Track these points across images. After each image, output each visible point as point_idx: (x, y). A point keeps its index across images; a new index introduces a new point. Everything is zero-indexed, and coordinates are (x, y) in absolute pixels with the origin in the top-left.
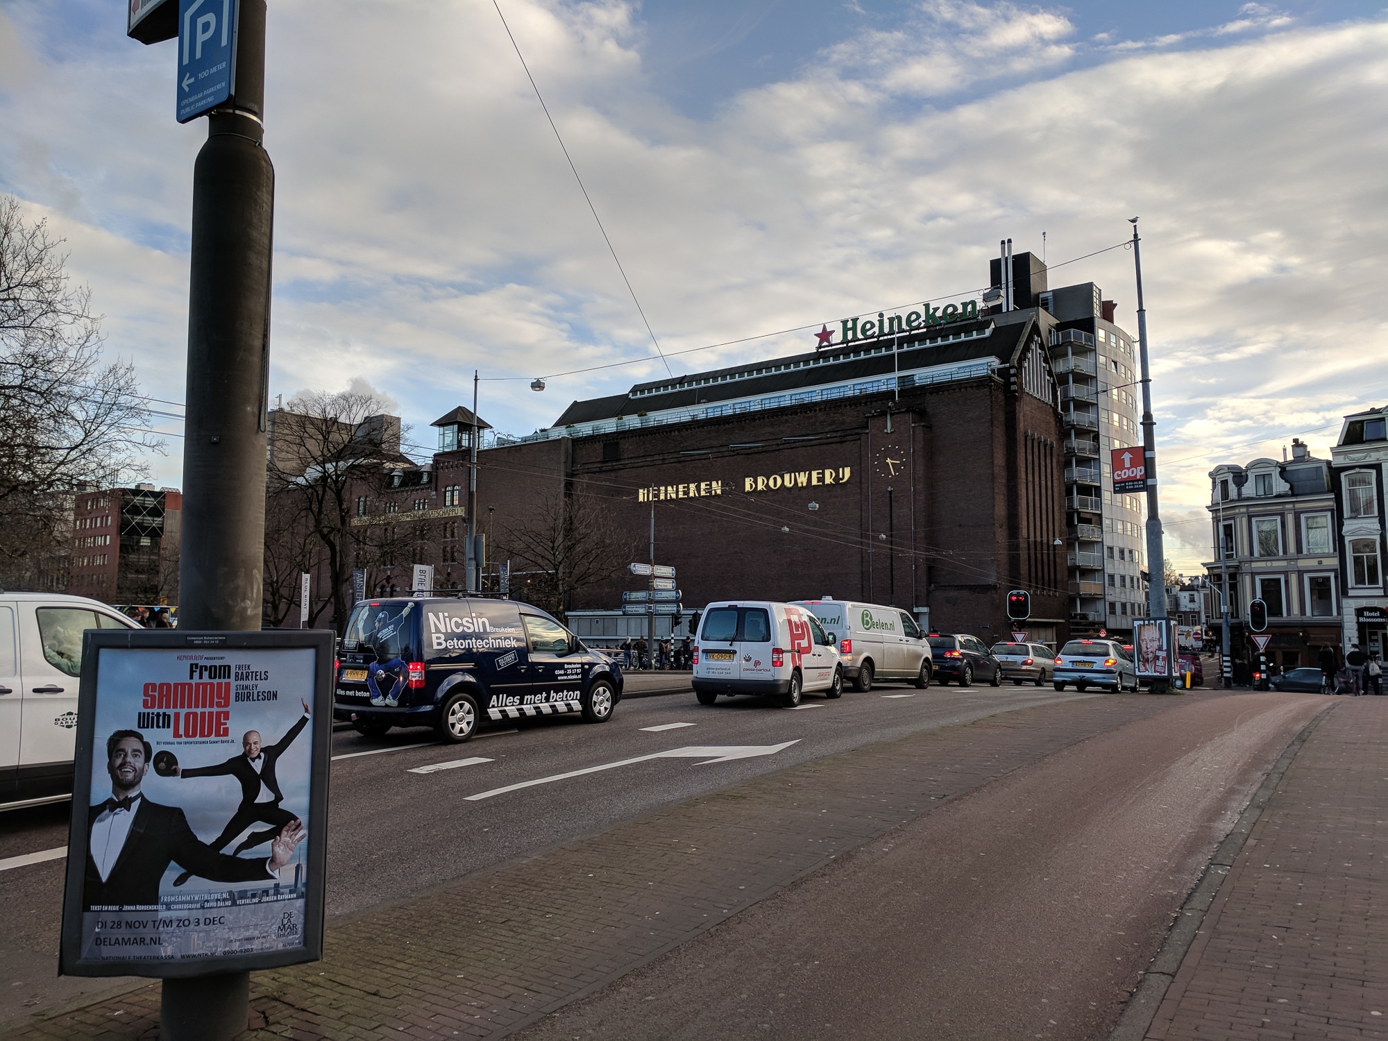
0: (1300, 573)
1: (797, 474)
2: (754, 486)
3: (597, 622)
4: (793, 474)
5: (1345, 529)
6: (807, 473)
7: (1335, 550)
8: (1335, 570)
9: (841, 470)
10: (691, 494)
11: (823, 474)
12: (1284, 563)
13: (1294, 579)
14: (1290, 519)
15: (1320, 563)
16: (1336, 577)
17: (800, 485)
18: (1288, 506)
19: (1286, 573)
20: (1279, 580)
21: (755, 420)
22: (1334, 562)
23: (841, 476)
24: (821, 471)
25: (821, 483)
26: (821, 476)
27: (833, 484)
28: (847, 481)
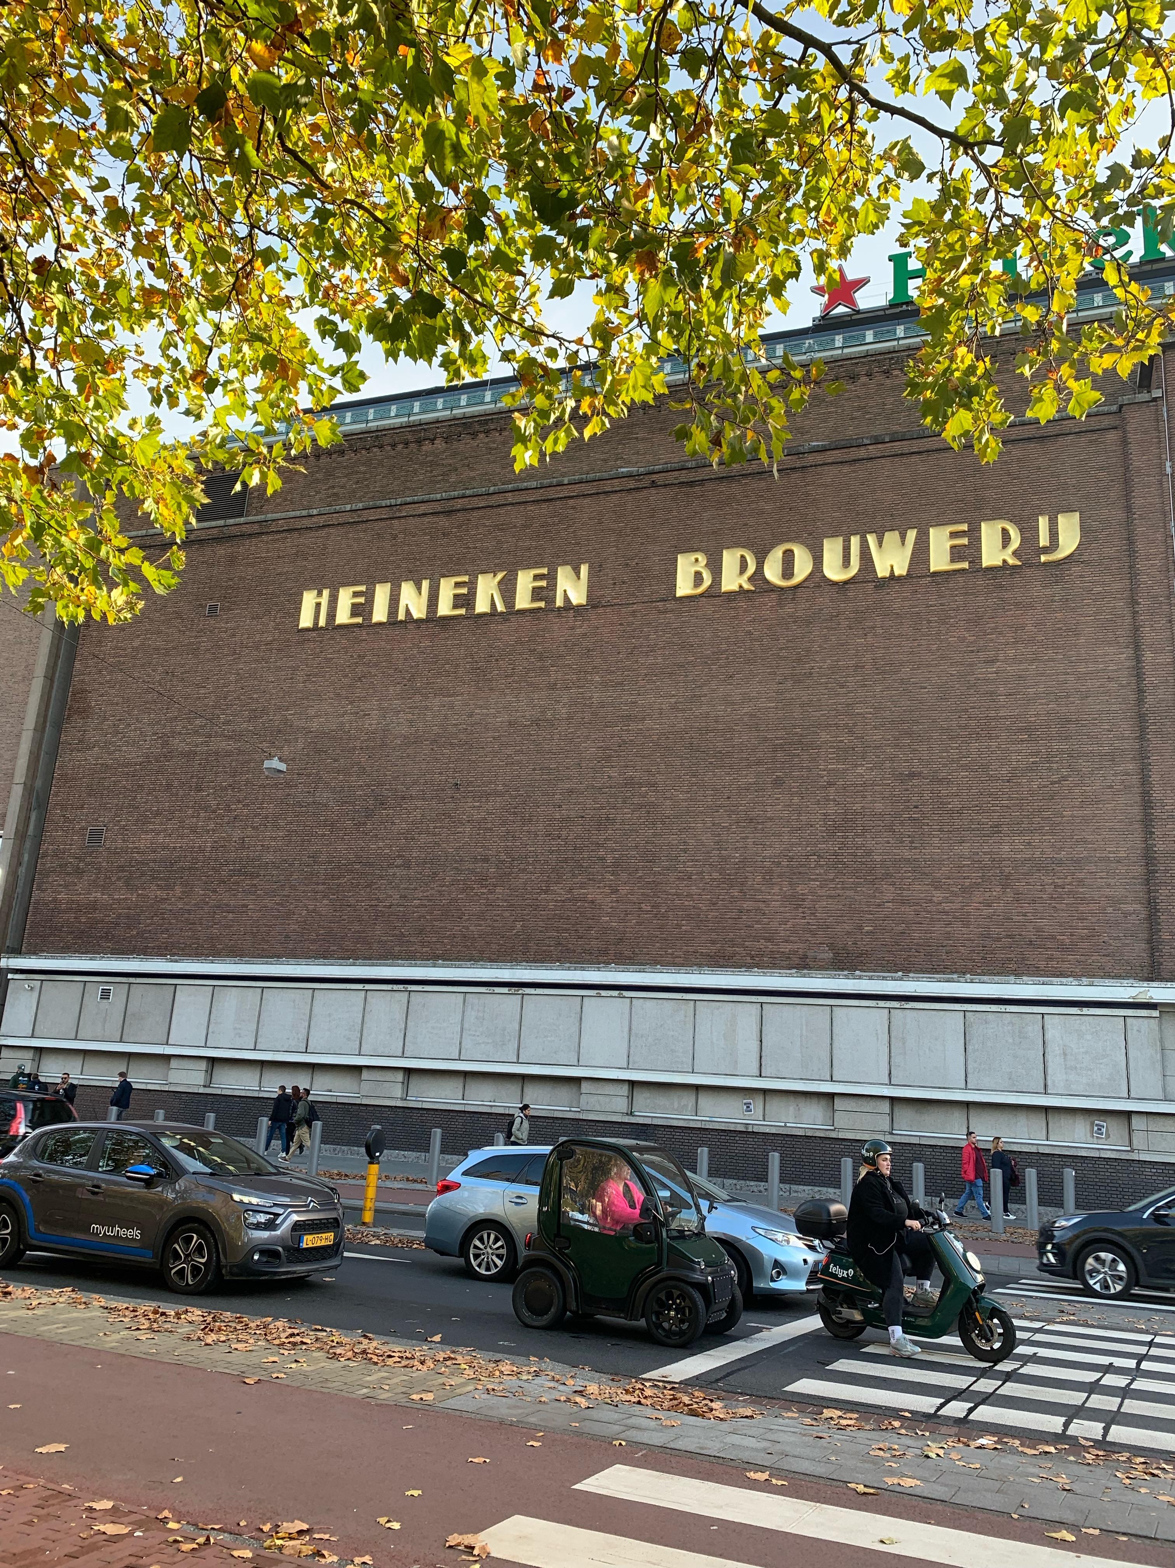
1: (871, 539)
2: (707, 581)
3: (106, 994)
4: (855, 541)
6: (912, 535)
9: (1043, 522)
10: (482, 606)
11: (974, 534)
17: (882, 572)
23: (1044, 540)
24: (965, 527)
25: (965, 565)
26: (965, 541)
27: (1014, 567)
28: (1072, 555)
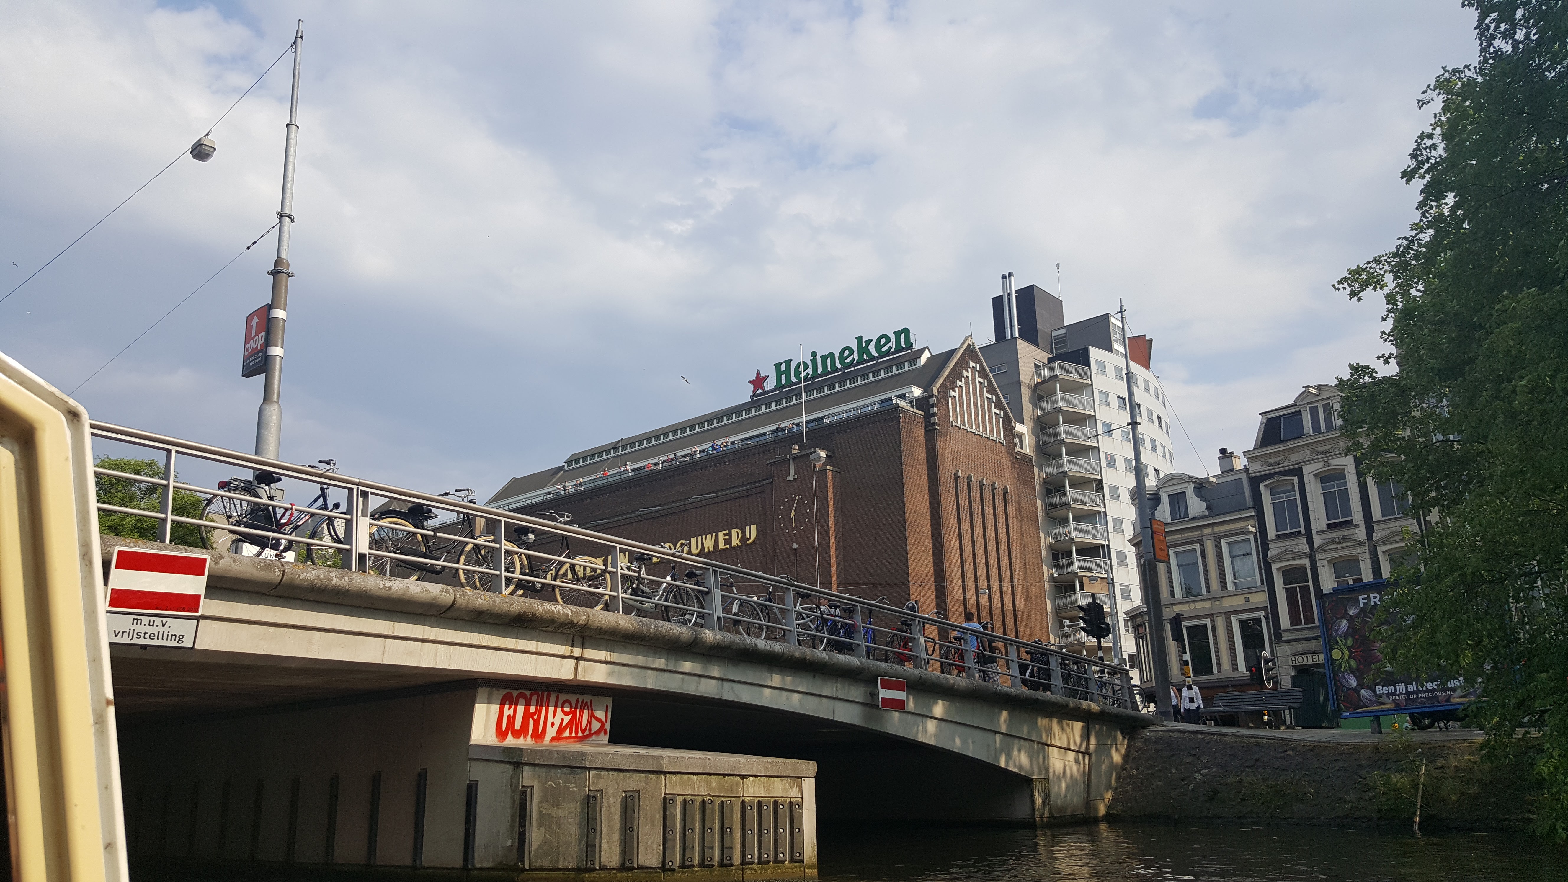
0: (1228, 615)
1: (704, 537)
4: (700, 538)
5: (1270, 553)
6: (714, 534)
7: (1262, 583)
8: (1264, 608)
9: (747, 528)
11: (730, 534)
12: (1207, 604)
13: (1220, 622)
14: (1209, 545)
15: (1247, 600)
16: (1267, 618)
17: (706, 550)
18: (1207, 531)
19: (1211, 616)
20: (1205, 626)
21: (665, 479)
22: (1261, 598)
23: (748, 536)
24: (727, 532)
25: (728, 546)
26: (727, 537)
27: (740, 546)
28: (754, 541)
